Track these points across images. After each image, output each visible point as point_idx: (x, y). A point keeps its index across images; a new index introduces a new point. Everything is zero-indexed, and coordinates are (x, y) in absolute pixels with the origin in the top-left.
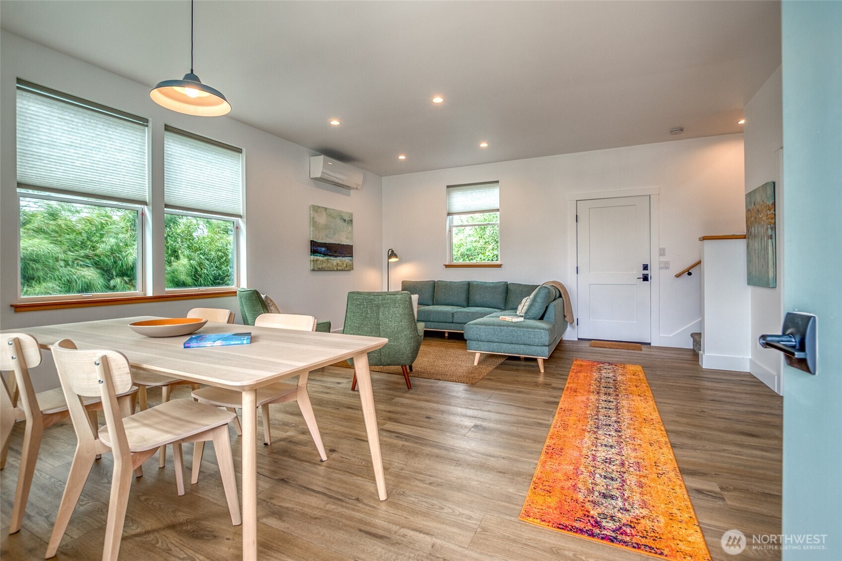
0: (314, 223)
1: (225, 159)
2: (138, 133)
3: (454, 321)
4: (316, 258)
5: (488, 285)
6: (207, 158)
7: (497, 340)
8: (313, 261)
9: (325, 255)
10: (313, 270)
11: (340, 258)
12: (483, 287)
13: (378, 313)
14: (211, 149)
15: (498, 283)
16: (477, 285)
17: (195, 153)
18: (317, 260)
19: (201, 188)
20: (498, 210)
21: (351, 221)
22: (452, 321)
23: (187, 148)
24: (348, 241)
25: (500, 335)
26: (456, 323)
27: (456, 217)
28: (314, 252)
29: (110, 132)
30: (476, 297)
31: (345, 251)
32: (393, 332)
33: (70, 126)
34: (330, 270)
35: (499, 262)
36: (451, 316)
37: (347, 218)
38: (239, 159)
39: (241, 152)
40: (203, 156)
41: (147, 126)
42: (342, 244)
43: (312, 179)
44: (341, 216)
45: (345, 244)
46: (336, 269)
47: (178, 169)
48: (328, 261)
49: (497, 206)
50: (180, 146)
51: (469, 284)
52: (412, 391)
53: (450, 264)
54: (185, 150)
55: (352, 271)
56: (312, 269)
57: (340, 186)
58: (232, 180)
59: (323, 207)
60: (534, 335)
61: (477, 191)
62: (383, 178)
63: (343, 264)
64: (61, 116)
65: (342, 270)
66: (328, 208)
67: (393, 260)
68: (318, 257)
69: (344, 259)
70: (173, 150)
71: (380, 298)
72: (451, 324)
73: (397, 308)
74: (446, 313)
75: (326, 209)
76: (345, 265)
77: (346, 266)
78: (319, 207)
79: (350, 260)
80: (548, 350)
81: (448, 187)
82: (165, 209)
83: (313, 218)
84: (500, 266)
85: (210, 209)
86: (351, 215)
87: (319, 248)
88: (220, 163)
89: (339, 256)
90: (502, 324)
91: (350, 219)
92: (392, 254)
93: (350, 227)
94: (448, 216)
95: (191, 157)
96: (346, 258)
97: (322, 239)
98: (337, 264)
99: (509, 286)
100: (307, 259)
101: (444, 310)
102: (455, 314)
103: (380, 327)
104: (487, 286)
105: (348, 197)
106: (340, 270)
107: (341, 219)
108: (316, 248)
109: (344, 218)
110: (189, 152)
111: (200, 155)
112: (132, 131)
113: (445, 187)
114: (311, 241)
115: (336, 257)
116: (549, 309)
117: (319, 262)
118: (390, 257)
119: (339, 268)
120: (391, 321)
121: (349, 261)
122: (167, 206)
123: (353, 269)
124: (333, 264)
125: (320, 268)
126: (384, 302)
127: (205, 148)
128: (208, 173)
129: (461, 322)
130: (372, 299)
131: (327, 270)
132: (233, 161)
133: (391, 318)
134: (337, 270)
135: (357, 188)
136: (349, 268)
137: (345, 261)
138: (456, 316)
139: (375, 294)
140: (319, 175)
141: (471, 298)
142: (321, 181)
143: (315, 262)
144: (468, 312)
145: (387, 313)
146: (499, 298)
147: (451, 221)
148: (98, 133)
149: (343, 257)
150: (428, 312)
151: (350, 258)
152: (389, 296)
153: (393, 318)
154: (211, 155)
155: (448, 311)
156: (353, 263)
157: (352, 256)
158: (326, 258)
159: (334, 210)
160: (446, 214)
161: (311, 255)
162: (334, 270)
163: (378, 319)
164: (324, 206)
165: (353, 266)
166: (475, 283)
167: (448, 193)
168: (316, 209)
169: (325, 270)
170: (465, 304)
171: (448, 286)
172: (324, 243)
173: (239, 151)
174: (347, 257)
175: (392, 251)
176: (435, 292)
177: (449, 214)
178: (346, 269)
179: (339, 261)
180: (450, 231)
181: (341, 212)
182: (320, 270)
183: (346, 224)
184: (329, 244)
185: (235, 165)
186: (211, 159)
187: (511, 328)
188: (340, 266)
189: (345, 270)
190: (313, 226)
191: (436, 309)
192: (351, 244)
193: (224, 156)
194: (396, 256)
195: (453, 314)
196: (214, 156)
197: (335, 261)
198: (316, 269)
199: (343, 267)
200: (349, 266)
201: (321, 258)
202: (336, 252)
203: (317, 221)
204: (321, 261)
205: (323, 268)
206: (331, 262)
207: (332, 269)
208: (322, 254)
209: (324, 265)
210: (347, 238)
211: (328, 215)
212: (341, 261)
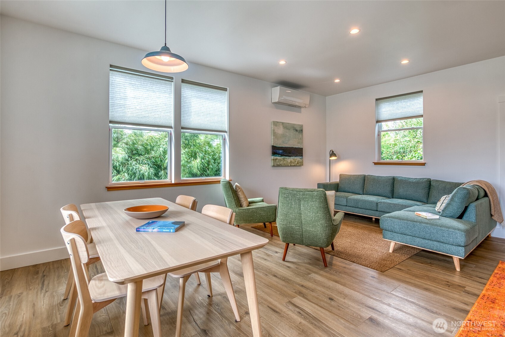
0: (275, 134)
1: (217, 96)
2: (168, 86)
3: (378, 210)
4: (275, 157)
5: (411, 180)
6: (206, 97)
7: (410, 234)
8: (274, 160)
9: (282, 155)
10: (274, 166)
11: (293, 157)
12: (406, 182)
13: (300, 205)
14: (209, 91)
15: (421, 179)
16: (401, 180)
17: (200, 95)
18: (276, 159)
19: (203, 116)
20: (422, 116)
21: (302, 130)
22: (376, 210)
23: (195, 92)
24: (299, 145)
25: (413, 229)
26: (380, 211)
27: (383, 124)
28: (274, 153)
29: (154, 88)
30: (400, 190)
31: (298, 152)
32: (311, 220)
33: (134, 87)
34: (286, 166)
35: (422, 161)
36: (375, 205)
37: (298, 129)
38: (226, 95)
39: (226, 91)
40: (204, 95)
41: (173, 81)
42: (295, 147)
43: (273, 103)
44: (294, 127)
45: (297, 147)
46: (290, 165)
47: (189, 105)
48: (284, 160)
49: (421, 112)
50: (191, 91)
51: (394, 179)
52: (327, 269)
53: (379, 162)
54: (193, 93)
55: (302, 166)
56: (272, 165)
57: (293, 106)
58: (221, 109)
59: (280, 122)
60: (449, 234)
61: (403, 101)
62: (327, 97)
63: (296, 162)
64: (130, 82)
65: (295, 166)
66: (284, 123)
67: (333, 158)
68: (277, 157)
69: (296, 158)
70: (186, 94)
71: (301, 193)
72: (376, 212)
73: (314, 202)
74: (371, 202)
75: (283, 123)
76: (297, 162)
77: (298, 163)
78: (278, 122)
79: (301, 159)
80: (464, 250)
81: (377, 100)
82: (182, 130)
83: (274, 130)
84: (424, 164)
85: (208, 128)
86: (302, 126)
87: (278, 151)
88: (214, 99)
89: (292, 156)
90: (415, 220)
91: (301, 129)
92: (333, 154)
93: (300, 135)
94: (377, 123)
95: (197, 97)
96: (298, 157)
97: (280, 144)
98: (291, 162)
99: (432, 183)
100: (269, 159)
101: (370, 200)
102: (379, 203)
103: (302, 215)
104: (410, 182)
105: (299, 114)
106: (293, 166)
107: (294, 130)
108: (276, 151)
109: (296, 129)
110: (196, 94)
111: (202, 95)
112: (165, 86)
113: (375, 100)
114: (272, 146)
115: (290, 157)
116: (469, 209)
117: (277, 161)
118: (331, 156)
119: (292, 164)
120: (309, 212)
121: (300, 159)
122: (183, 128)
123: (303, 165)
124: (288, 162)
125: (278, 165)
126: (304, 196)
127: (205, 90)
128: (207, 106)
129: (384, 211)
130: (295, 194)
131: (284, 166)
132: (222, 97)
133: (310, 209)
134: (291, 166)
135: (305, 107)
136: (300, 164)
137: (297, 159)
138: (379, 206)
139: (298, 190)
140: (277, 100)
141: (395, 191)
142: (280, 105)
144: (391, 203)
145: (306, 206)
146: (421, 193)
147: (380, 127)
148: (148, 89)
149: (295, 156)
150: (357, 200)
151: (300, 157)
152: (308, 192)
153: (311, 210)
154: (208, 94)
155: (374, 201)
156: (303, 161)
157: (302, 156)
158: (283, 157)
159: (289, 123)
160: (375, 122)
161: (272, 156)
162: (289, 166)
163: (300, 210)
164: (281, 121)
165: (303, 163)
166: (399, 179)
167: (377, 105)
168: (275, 124)
169: (282, 166)
170: (390, 195)
171: (376, 180)
172: (281, 147)
173: (225, 90)
174: (298, 156)
175: (333, 152)
176: (365, 184)
177: (378, 122)
178: (297, 165)
179: (292, 160)
180: (379, 135)
181: (294, 124)
182: (278, 166)
183: (298, 133)
184: (285, 147)
185: (222, 99)
186: (208, 97)
187: (424, 225)
188: (293, 163)
189: (297, 166)
190: (274, 136)
191: (364, 199)
192: (302, 147)
193: (216, 94)
194: (335, 155)
195: (377, 203)
196: (210, 95)
197: (289, 159)
198: (276, 165)
199: (295, 164)
200: (300, 162)
201: (279, 158)
202: (290, 153)
203: (276, 132)
204: (279, 160)
205: (281, 164)
206: (286, 160)
207: (287, 165)
208: (280, 155)
209: (281, 163)
210: (299, 143)
211: (284, 128)
212: (293, 160)
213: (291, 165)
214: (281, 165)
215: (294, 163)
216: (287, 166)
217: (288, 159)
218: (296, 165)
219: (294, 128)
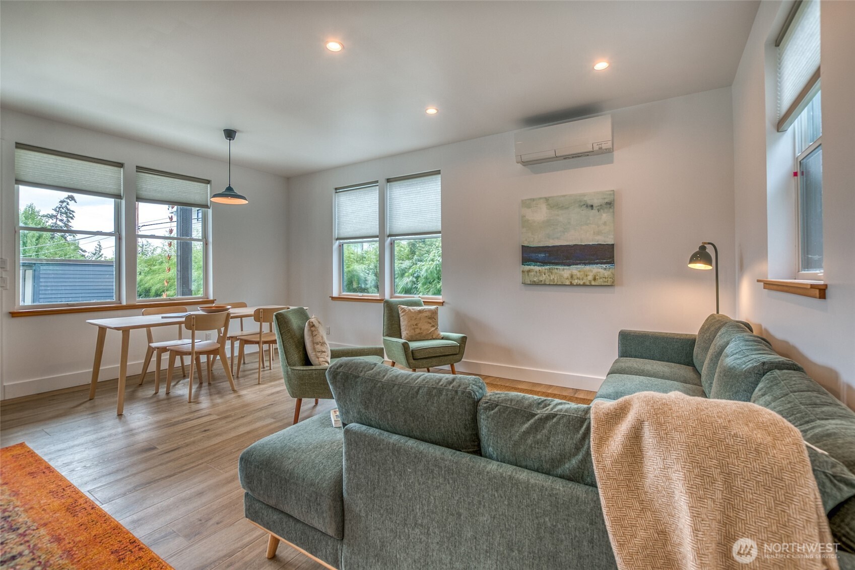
0: (525, 223)
4: (527, 268)
6: (417, 190)
8: (523, 271)
9: (544, 263)
10: (523, 284)
11: (579, 266)
14: (419, 182)
18: (529, 271)
21: (613, 203)
23: (403, 188)
24: (600, 237)
28: (526, 260)
29: (366, 198)
33: (352, 202)
34: (556, 285)
37: (599, 202)
39: (440, 173)
40: (414, 189)
42: (584, 244)
44: (580, 201)
45: (591, 243)
46: (568, 283)
48: (552, 273)
50: (399, 189)
59: (541, 198)
62: (733, 86)
63: (587, 276)
64: (349, 199)
65: (584, 285)
66: (549, 197)
68: (532, 267)
69: (588, 267)
75: (547, 199)
76: (590, 278)
77: (595, 279)
78: (533, 200)
79: (605, 269)
83: (522, 217)
85: (422, 231)
86: (614, 194)
87: (533, 255)
88: (426, 190)
89: (577, 264)
91: (610, 201)
93: (606, 214)
95: (406, 194)
96: (594, 266)
97: (540, 242)
98: (572, 276)
100: (518, 270)
106: (578, 285)
107: (581, 206)
108: (530, 255)
109: (590, 203)
110: (405, 191)
112: (375, 192)
114: (522, 246)
115: (569, 265)
117: (532, 273)
119: (575, 282)
121: (602, 271)
122: (391, 235)
123: (621, 285)
124: (561, 276)
125: (534, 281)
132: (437, 184)
134: (571, 285)
136: (610, 284)
137: (592, 271)
143: (526, 273)
148: (361, 200)
149: (585, 264)
151: (604, 266)
156: (617, 274)
157: (612, 262)
158: (547, 267)
159: (564, 196)
161: (521, 264)
162: (565, 286)
164: (543, 196)
165: (619, 279)
168: (527, 204)
169: (545, 285)
172: (543, 247)
173: (438, 172)
174: (597, 263)
178: (593, 283)
179: (575, 272)
181: (583, 195)
182: (534, 284)
183: (595, 211)
184: (554, 247)
188: (578, 278)
189: (591, 285)
190: (523, 227)
192: (612, 243)
193: (429, 182)
196: (421, 186)
197: (565, 272)
198: (529, 283)
199: (584, 281)
200: (601, 278)
201: (537, 268)
202: (568, 258)
203: (530, 219)
204: (536, 272)
205: (541, 281)
206: (556, 273)
207: (559, 283)
208: (540, 262)
209: (543, 278)
210: (599, 233)
211: (551, 207)
212: (579, 271)
213: (571, 282)
214: (543, 283)
215: (583, 279)
216: (560, 285)
217: (564, 269)
218: (588, 283)
219: (582, 203)
